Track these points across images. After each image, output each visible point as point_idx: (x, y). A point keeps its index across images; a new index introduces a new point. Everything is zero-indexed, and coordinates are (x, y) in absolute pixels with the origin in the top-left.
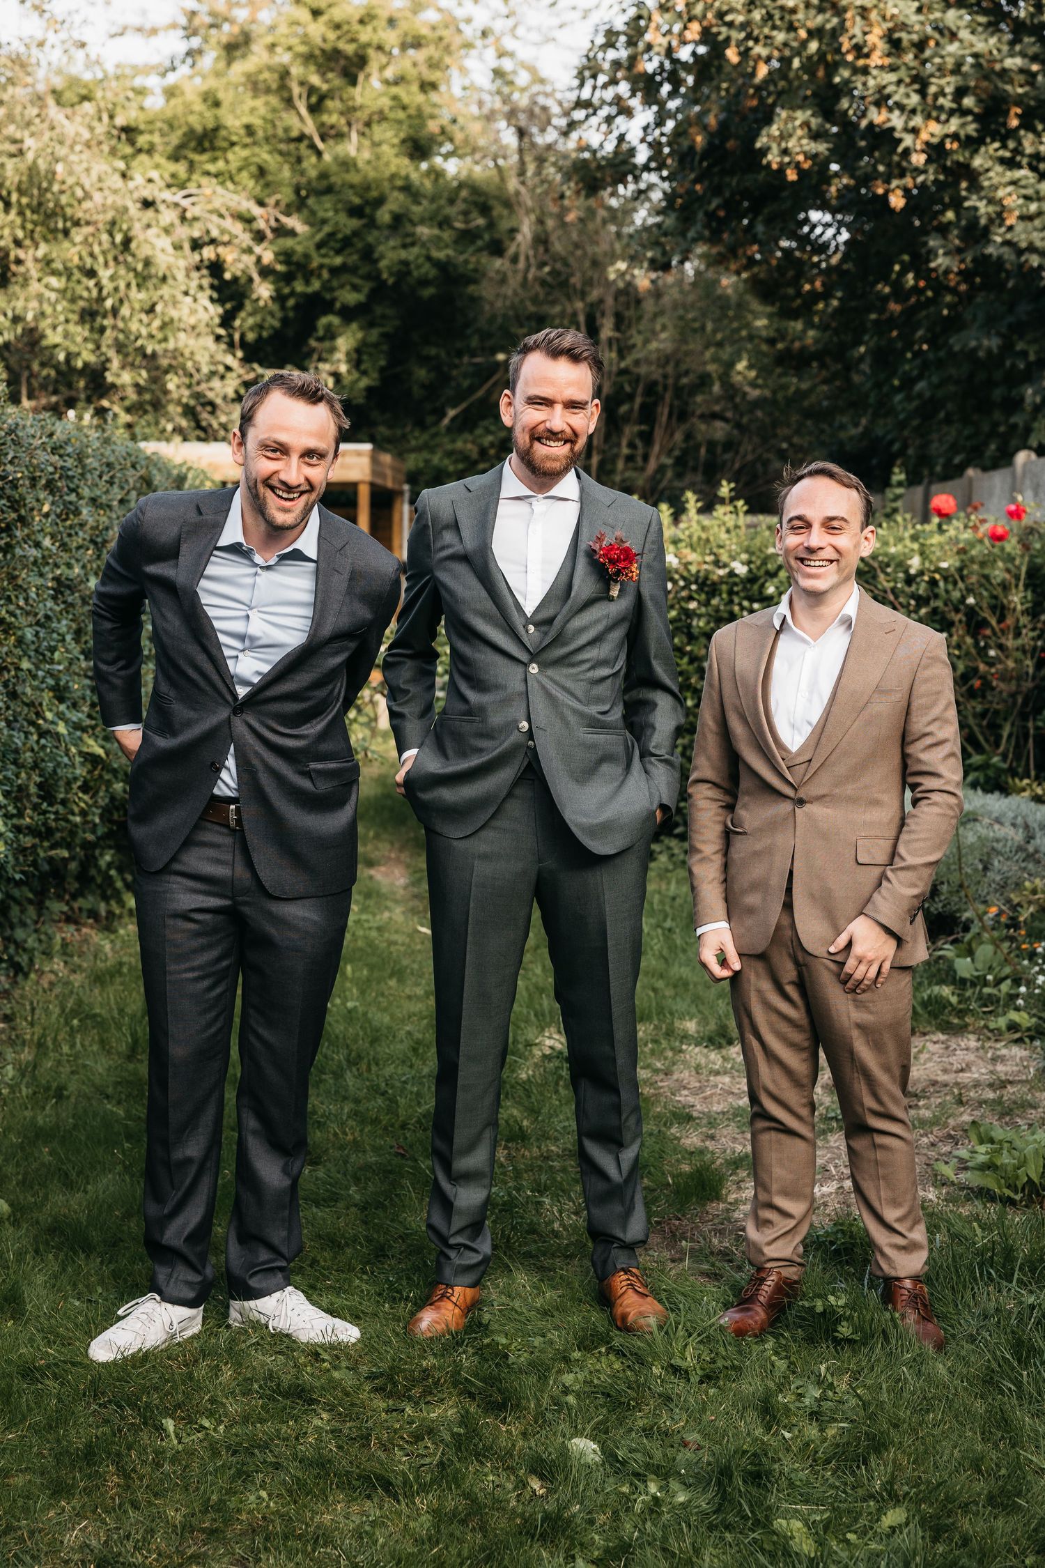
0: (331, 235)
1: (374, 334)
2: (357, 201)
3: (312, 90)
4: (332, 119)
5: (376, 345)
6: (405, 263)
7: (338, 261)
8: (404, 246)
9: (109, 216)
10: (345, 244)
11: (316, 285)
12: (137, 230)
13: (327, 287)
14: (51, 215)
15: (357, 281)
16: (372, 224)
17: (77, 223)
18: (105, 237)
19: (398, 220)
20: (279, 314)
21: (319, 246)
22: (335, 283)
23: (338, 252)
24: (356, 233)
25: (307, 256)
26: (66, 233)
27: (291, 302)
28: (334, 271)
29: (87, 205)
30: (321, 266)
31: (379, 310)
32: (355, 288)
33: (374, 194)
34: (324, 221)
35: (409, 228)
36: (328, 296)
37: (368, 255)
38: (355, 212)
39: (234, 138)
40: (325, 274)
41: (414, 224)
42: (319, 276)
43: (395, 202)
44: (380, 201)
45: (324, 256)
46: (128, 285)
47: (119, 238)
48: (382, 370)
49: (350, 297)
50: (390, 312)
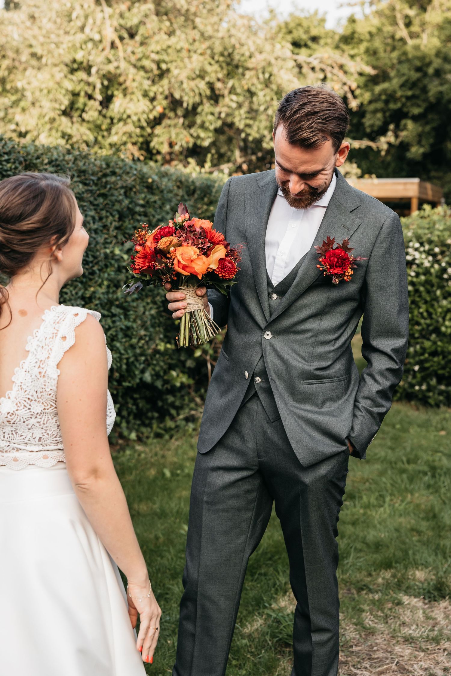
0: (407, 81)
1: (428, 128)
2: (418, 63)
3: (407, 17)
4: (415, 28)
5: (429, 133)
6: (441, 93)
7: (410, 93)
8: (441, 84)
9: (263, 64)
10: (413, 85)
11: (399, 105)
12: (275, 70)
13: (404, 105)
14: (237, 67)
15: (420, 102)
16: (425, 74)
17: (248, 69)
18: (261, 76)
19: (438, 73)
20: (382, 119)
21: (402, 86)
22: (409, 104)
23: (410, 89)
24: (419, 80)
25: (395, 92)
26: (243, 75)
27: (388, 114)
28: (408, 98)
29: (253, 60)
30: (402, 96)
31: (430, 116)
32: (419, 106)
33: (427, 60)
34: (404, 75)
35: (443, 76)
36: (405, 110)
37: (425, 90)
38: (418, 69)
39: (362, 37)
40: (404, 100)
41: (445, 73)
42: (401, 101)
43: (437, 63)
44: (429, 64)
45: (404, 91)
46: (272, 99)
47: (267, 76)
48: (432, 146)
49: (416, 111)
50: (436, 117)
